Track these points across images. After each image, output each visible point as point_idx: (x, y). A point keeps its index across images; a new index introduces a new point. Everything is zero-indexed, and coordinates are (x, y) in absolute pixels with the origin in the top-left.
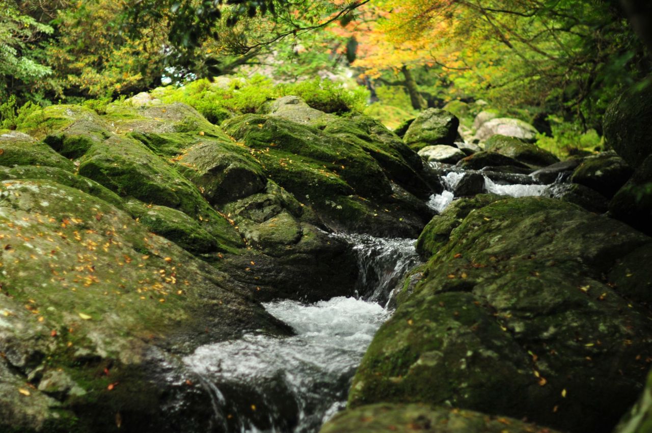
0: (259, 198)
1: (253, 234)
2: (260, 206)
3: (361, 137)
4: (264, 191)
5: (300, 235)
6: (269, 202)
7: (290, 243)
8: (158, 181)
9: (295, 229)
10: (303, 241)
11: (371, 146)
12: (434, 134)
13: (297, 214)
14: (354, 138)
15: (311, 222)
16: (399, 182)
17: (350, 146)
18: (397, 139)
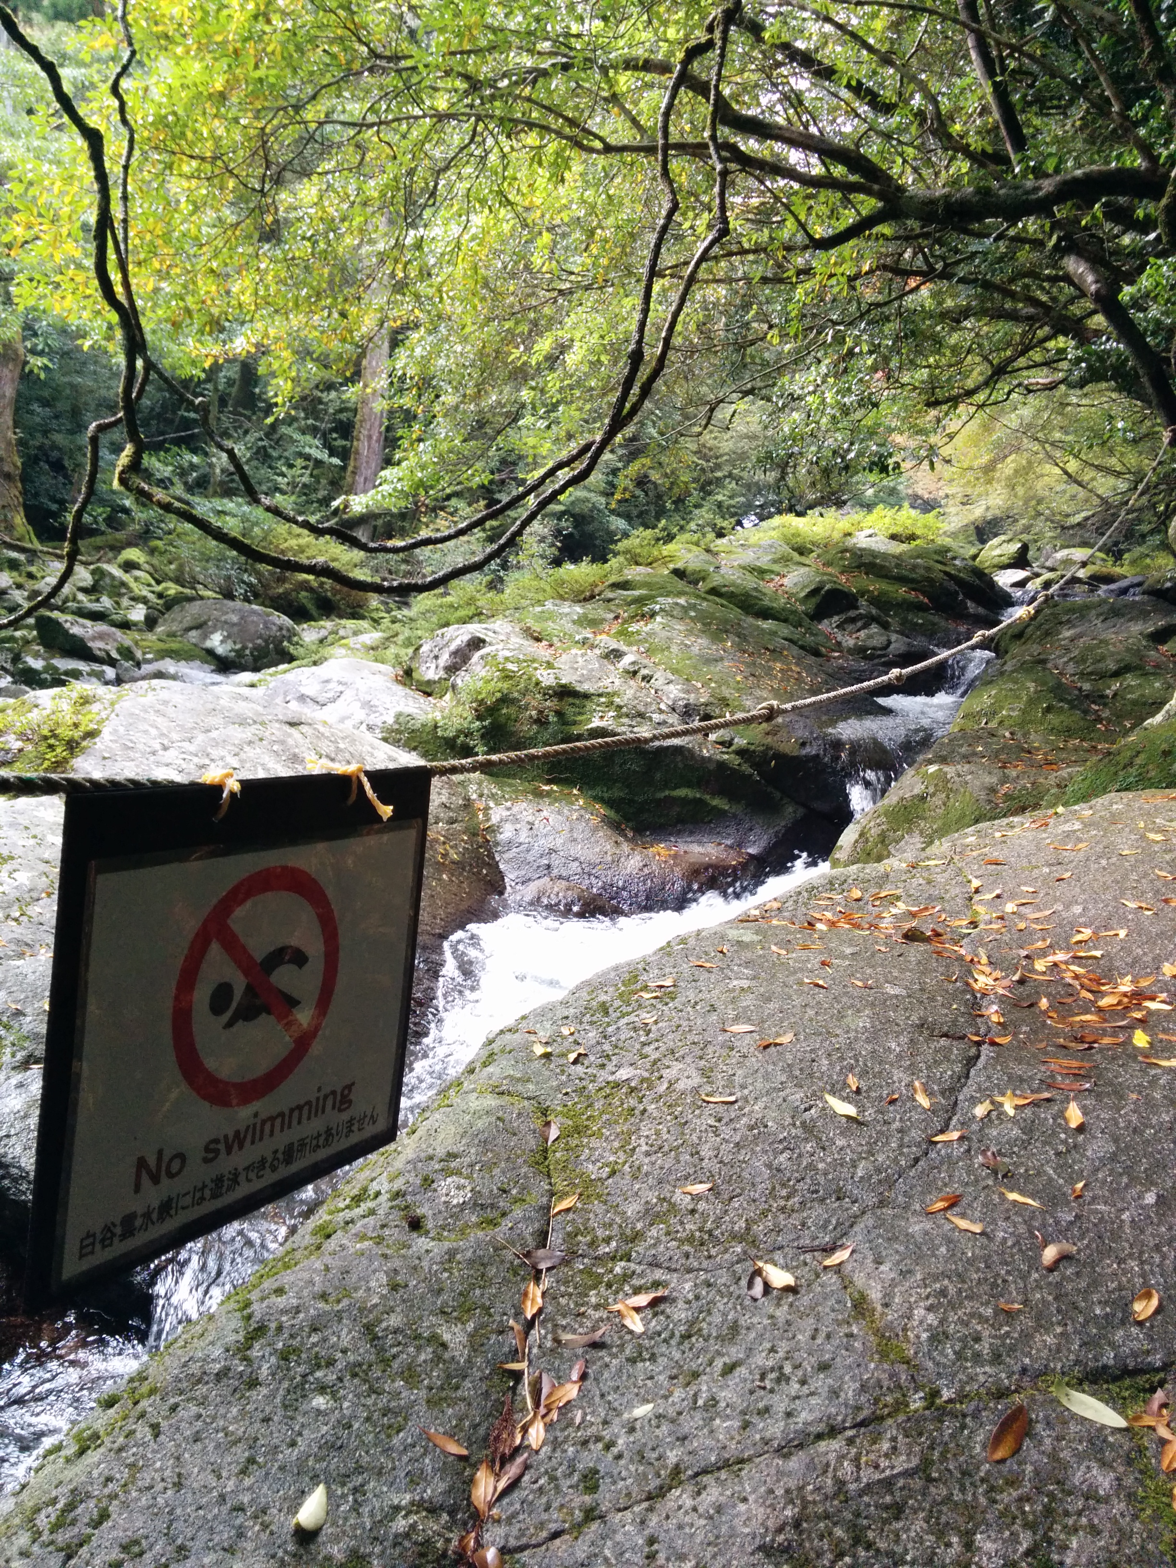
0: (852, 613)
1: (849, 642)
2: (853, 620)
3: (938, 562)
4: (857, 608)
5: (889, 643)
6: (860, 617)
7: (881, 649)
8: (766, 602)
9: (885, 638)
10: (892, 647)
11: (947, 569)
12: (1005, 560)
13: (885, 626)
14: (932, 563)
15: (897, 632)
16: (972, 599)
17: (928, 569)
18: (971, 563)
